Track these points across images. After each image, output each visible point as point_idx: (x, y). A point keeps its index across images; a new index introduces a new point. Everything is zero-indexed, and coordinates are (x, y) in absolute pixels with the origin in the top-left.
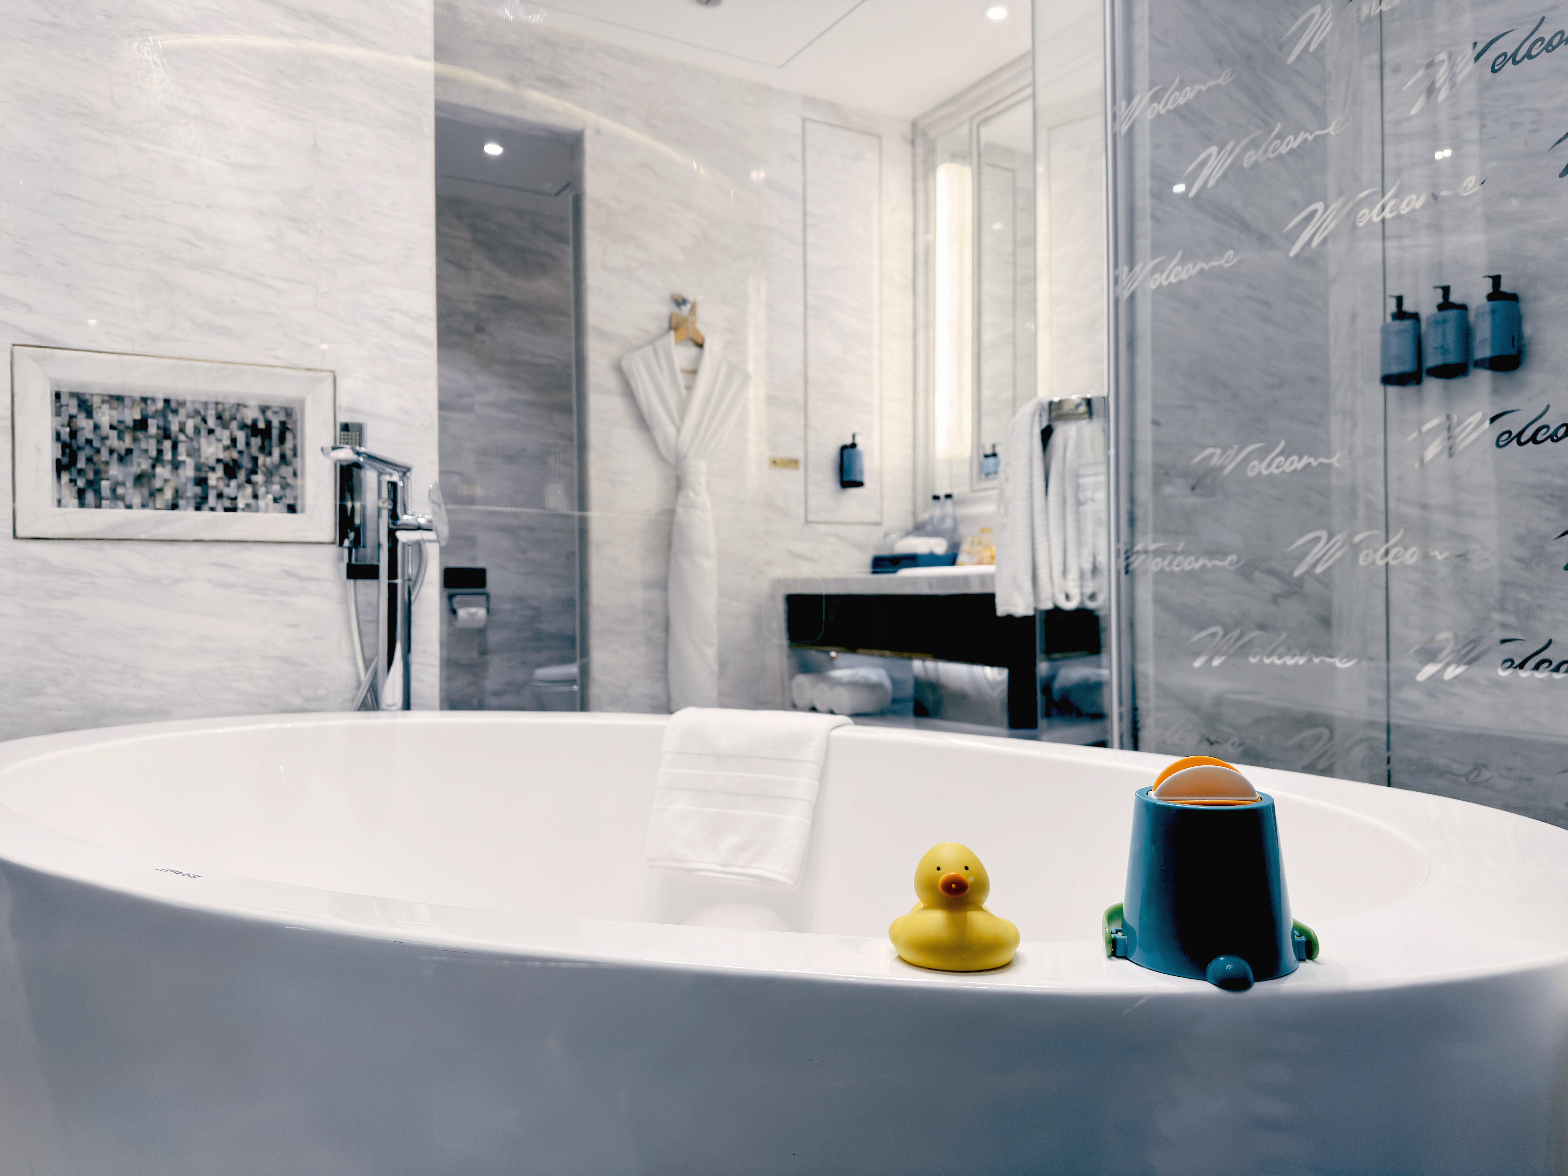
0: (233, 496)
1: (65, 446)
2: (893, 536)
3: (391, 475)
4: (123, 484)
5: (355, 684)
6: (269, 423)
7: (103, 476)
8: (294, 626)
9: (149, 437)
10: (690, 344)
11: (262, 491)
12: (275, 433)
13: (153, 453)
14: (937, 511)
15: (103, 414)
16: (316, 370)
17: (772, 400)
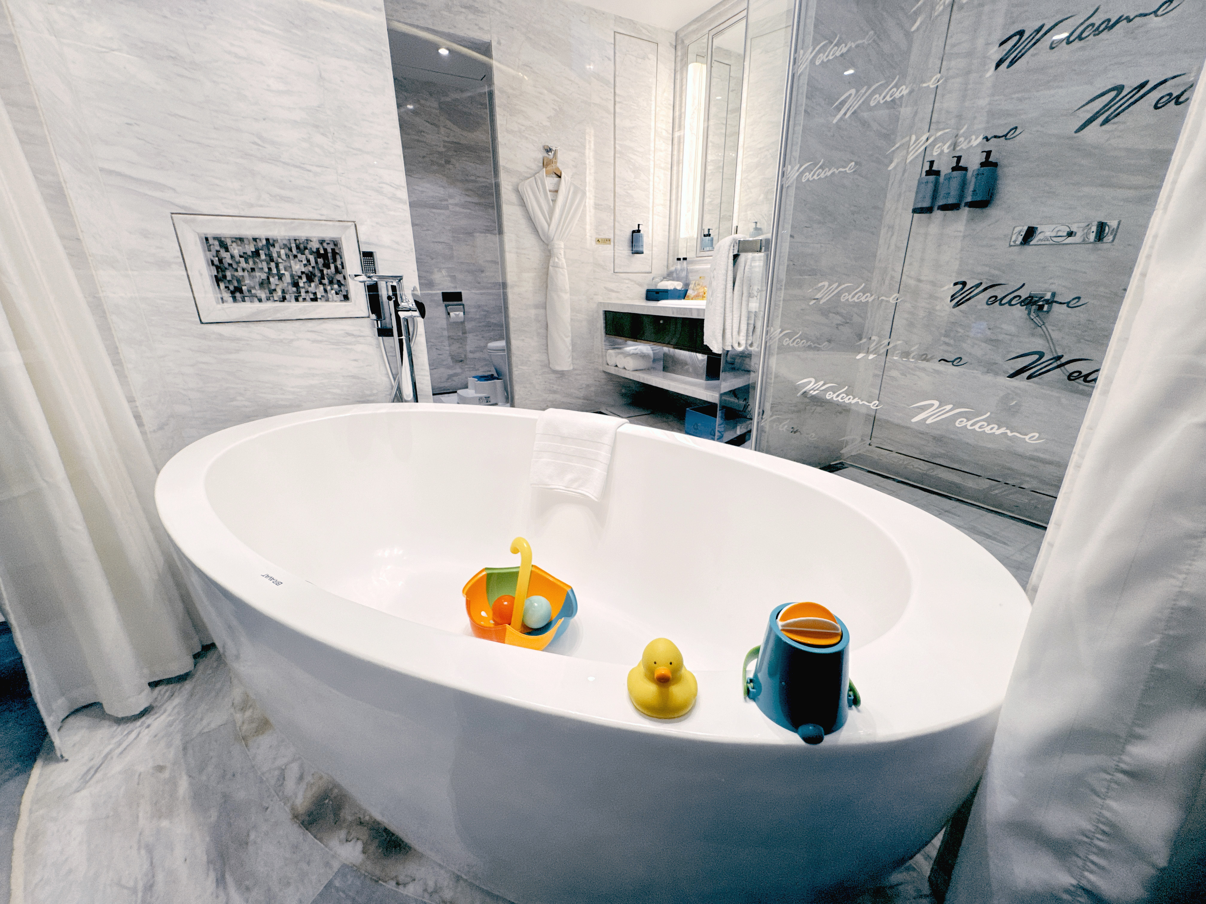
0: (314, 292)
1: (217, 268)
2: (657, 280)
3: (392, 282)
4: (254, 288)
5: (390, 387)
6: (325, 250)
7: (243, 283)
8: (355, 360)
9: (262, 261)
10: (555, 175)
11: (329, 288)
12: (330, 255)
13: (266, 270)
14: (679, 265)
15: (234, 249)
16: (344, 221)
17: (597, 206)
